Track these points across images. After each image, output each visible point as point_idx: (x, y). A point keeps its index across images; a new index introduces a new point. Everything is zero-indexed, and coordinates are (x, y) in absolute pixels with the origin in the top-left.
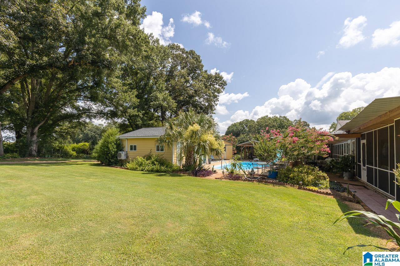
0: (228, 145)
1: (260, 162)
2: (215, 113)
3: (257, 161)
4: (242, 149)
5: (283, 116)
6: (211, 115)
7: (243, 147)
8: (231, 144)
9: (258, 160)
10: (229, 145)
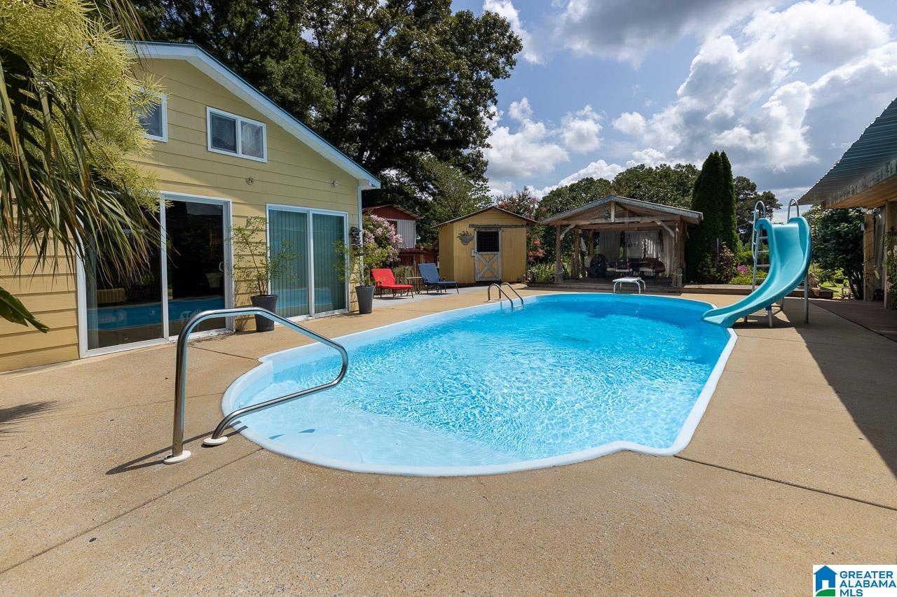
0: (506, 227)
1: (643, 292)
2: (488, 146)
3: (631, 288)
4: (562, 237)
5: (685, 165)
6: (479, 151)
7: (563, 227)
8: (518, 222)
9: (633, 284)
10: (510, 227)
